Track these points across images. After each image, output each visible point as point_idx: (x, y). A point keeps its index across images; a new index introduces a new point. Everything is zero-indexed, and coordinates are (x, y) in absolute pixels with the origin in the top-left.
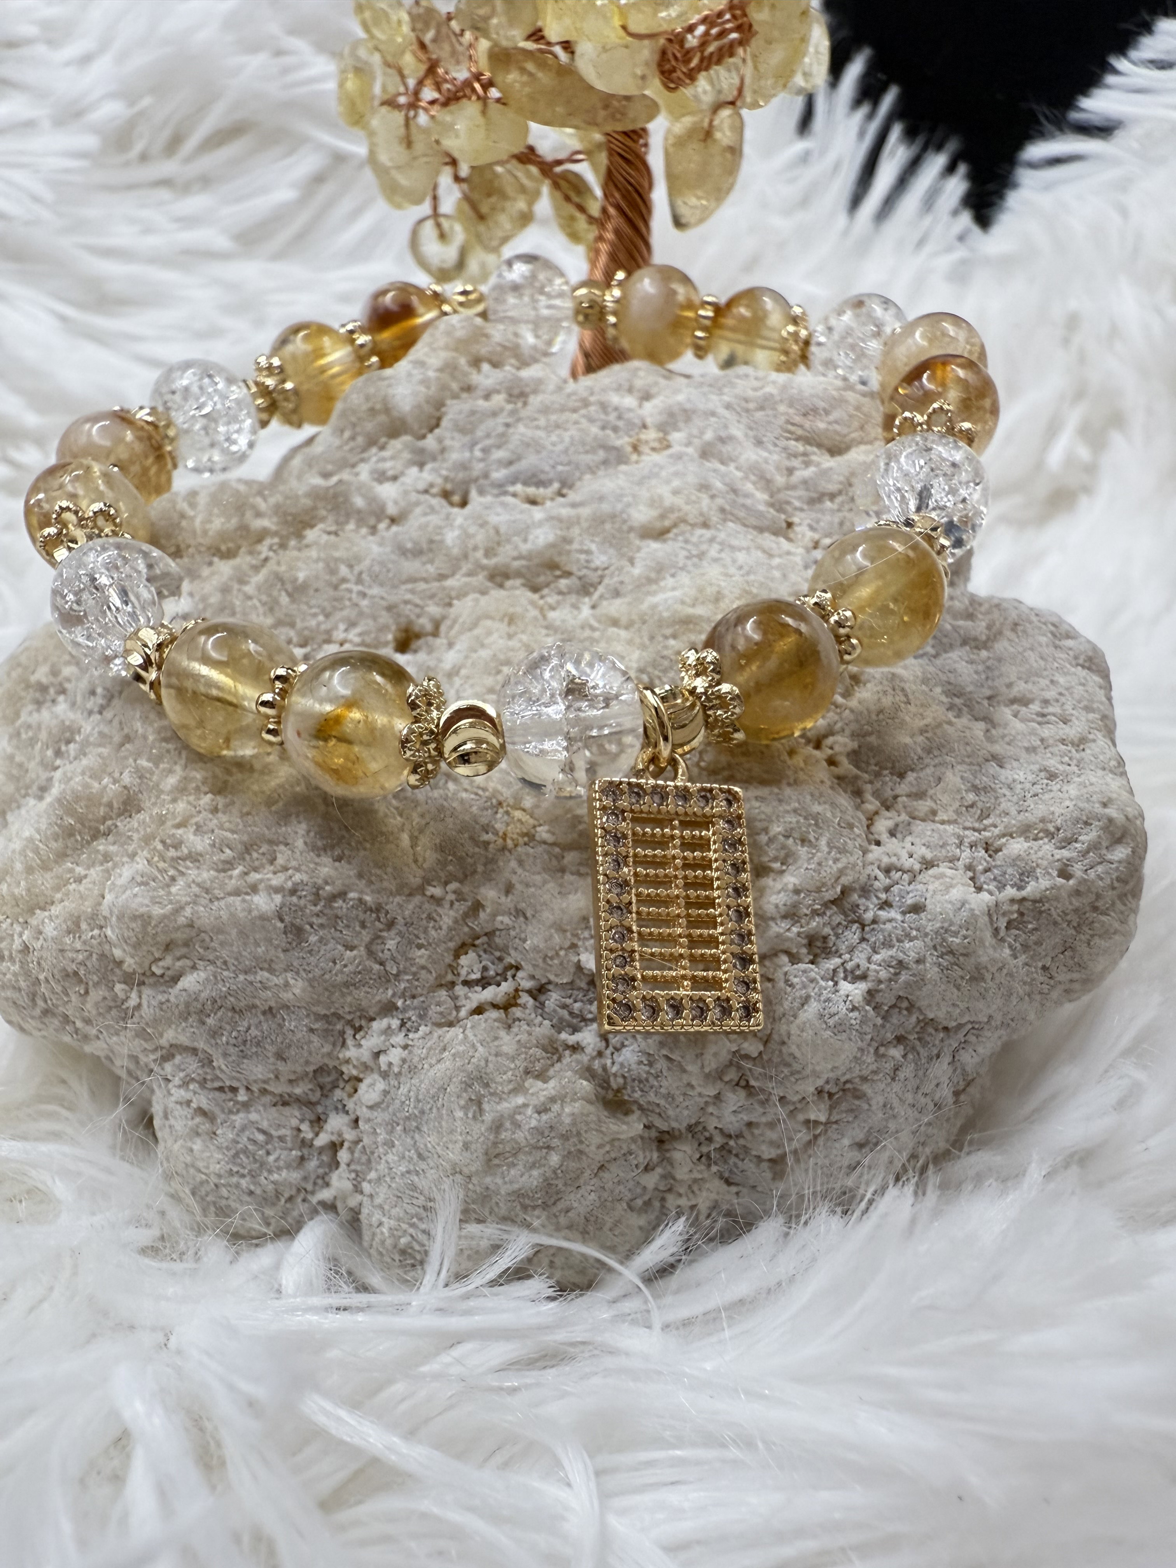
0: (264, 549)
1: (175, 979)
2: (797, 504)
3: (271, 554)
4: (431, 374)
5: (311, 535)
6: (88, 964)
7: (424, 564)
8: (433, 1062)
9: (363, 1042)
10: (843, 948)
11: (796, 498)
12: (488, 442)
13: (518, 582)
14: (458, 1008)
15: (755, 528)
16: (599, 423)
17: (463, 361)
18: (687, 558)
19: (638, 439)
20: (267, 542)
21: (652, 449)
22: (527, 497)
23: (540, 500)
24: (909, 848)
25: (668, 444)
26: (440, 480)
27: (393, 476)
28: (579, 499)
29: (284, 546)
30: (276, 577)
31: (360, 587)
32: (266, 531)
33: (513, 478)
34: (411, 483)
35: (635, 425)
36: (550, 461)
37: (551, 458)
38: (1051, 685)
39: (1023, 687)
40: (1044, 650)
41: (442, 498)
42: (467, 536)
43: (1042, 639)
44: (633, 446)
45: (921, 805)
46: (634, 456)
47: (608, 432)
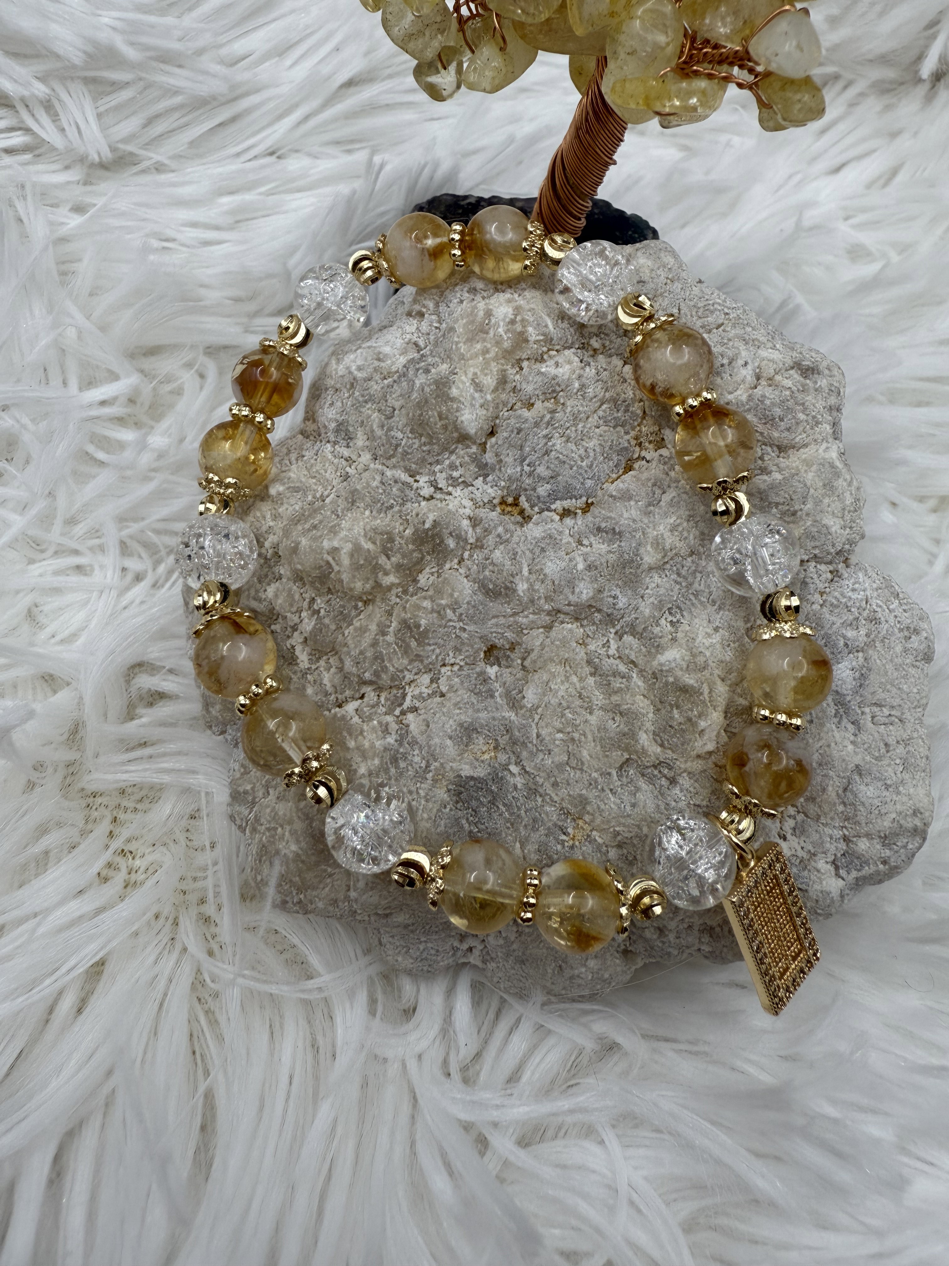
0: (392, 597)
5: (422, 578)
7: (503, 605)
13: (568, 618)
19: (640, 431)
20: (394, 591)
21: (650, 442)
22: (564, 509)
23: (573, 509)
24: (803, 844)
25: (663, 439)
26: (499, 492)
27: (463, 482)
28: (603, 525)
29: (405, 592)
30: (405, 625)
31: (461, 624)
32: (392, 585)
33: (554, 496)
34: (479, 495)
35: (637, 415)
36: (580, 477)
37: (581, 474)
38: (898, 692)
39: (881, 695)
40: (899, 661)
41: (501, 504)
42: (533, 590)
43: (899, 649)
44: (636, 438)
45: (812, 809)
46: (637, 449)
47: (619, 429)
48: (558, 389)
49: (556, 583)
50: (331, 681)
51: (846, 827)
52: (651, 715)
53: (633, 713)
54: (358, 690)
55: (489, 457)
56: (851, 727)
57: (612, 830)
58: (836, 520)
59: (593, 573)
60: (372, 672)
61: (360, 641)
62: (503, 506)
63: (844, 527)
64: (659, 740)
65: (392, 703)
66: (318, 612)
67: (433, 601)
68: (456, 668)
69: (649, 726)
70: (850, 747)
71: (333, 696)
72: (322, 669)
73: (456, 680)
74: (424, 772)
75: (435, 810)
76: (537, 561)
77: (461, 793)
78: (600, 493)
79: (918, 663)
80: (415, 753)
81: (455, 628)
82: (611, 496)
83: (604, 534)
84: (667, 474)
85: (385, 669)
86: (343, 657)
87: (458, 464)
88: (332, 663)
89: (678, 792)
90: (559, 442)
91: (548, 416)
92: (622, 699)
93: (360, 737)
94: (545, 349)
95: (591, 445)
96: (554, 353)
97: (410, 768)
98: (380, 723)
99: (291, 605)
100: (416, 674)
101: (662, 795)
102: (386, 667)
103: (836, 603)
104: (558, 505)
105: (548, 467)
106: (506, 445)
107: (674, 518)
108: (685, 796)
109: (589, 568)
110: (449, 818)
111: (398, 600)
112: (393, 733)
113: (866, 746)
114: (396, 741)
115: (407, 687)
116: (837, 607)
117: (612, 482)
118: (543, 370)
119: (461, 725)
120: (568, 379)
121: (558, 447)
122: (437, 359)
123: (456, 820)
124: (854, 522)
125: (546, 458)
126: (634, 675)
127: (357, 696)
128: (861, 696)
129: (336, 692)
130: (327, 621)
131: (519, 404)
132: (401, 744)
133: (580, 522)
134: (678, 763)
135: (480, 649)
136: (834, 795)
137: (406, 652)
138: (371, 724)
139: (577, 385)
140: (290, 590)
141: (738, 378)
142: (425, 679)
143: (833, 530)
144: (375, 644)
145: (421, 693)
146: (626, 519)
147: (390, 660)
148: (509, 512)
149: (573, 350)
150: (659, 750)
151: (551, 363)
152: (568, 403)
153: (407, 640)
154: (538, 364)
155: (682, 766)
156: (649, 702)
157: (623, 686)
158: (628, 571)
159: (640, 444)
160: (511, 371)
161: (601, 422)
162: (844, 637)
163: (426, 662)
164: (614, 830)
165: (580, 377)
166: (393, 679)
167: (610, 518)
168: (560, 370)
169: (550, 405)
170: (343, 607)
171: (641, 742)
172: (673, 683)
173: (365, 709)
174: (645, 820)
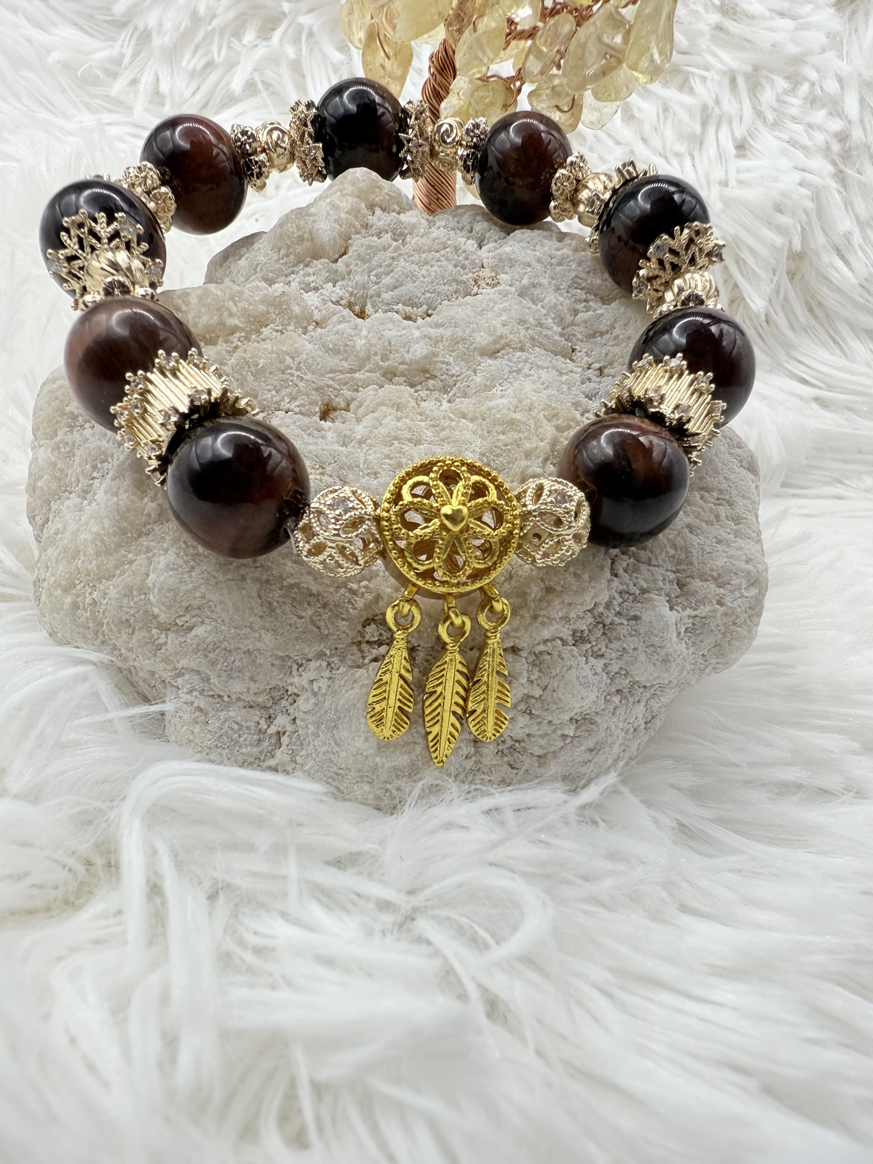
0: (235, 338)
1: (190, 629)
2: (579, 336)
3: (240, 343)
4: (343, 215)
5: (266, 332)
6: (137, 616)
7: (341, 360)
8: (348, 688)
9: (303, 673)
10: (592, 639)
11: (579, 331)
12: (380, 270)
13: (402, 380)
14: (364, 658)
15: (552, 352)
16: (453, 262)
17: (363, 206)
18: (510, 372)
19: (478, 276)
20: (237, 334)
21: (487, 284)
22: (406, 314)
23: (414, 317)
25: (499, 282)
26: (347, 295)
27: (315, 287)
28: (440, 321)
29: (248, 339)
31: (299, 372)
34: (328, 295)
35: (476, 264)
37: (422, 287)
42: (371, 345)
44: (475, 281)
46: (476, 288)
47: (459, 269)
52: (478, 443)
55: (340, 266)
68: (290, 414)
73: (289, 420)
78: (439, 306)
87: (311, 272)
91: (395, 244)
95: (433, 269)
104: (400, 307)
105: (392, 277)
106: (355, 256)
125: (391, 274)
135: (317, 402)
146: (461, 315)
159: (478, 286)
167: (447, 316)
172: (500, 419)
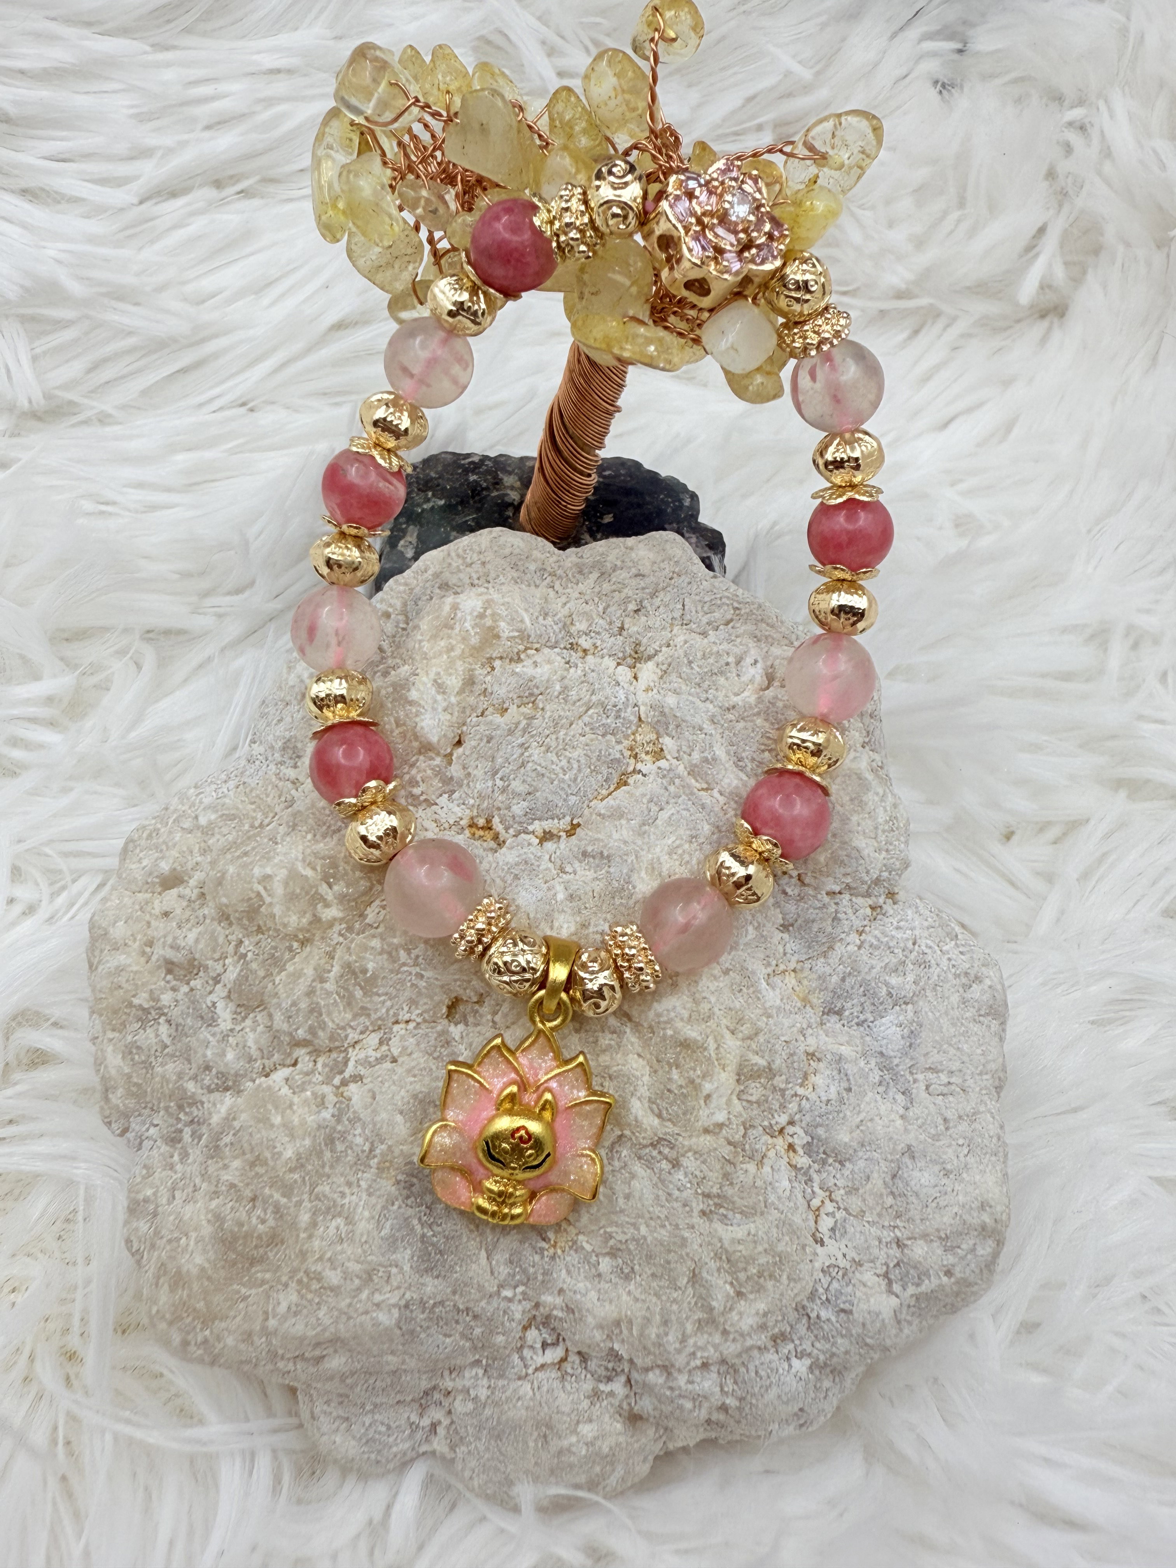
0: (334, 935)
4: (454, 698)
9: (457, 1379)
14: (526, 1367)
19: (634, 740)
20: (337, 928)
21: (647, 753)
22: (544, 832)
23: (555, 832)
24: (844, 1250)
25: (662, 750)
26: (468, 811)
27: (426, 800)
28: (589, 849)
29: (350, 929)
30: (350, 970)
31: (418, 969)
32: (335, 919)
33: (532, 815)
34: (443, 815)
35: (631, 722)
36: (562, 793)
37: (563, 789)
38: (958, 1054)
39: (935, 1058)
40: (956, 1013)
41: (470, 826)
43: (955, 999)
44: (631, 749)
45: (855, 1203)
46: (632, 761)
47: (609, 737)
48: (536, 691)
49: (532, 916)
50: (256, 1042)
51: (897, 1227)
52: (646, 1079)
53: (623, 1076)
54: (290, 1054)
55: (455, 770)
56: (900, 1097)
57: (602, 1231)
58: (868, 841)
59: (574, 904)
60: (306, 1028)
61: (292, 989)
62: (474, 829)
63: (879, 850)
64: (656, 1111)
65: (332, 1070)
66: (245, 955)
67: (383, 939)
68: (411, 1025)
69: (643, 1091)
70: (899, 1122)
71: (259, 1062)
72: (248, 1030)
73: (411, 1040)
74: (367, 1157)
75: (379, 1207)
76: (508, 890)
77: (412, 1185)
78: (587, 812)
79: (981, 1019)
80: (357, 1132)
81: (410, 974)
82: (600, 815)
83: (591, 860)
84: (666, 789)
85: (323, 1026)
86: (272, 1010)
87: (419, 779)
88: (260, 1021)
89: (682, 1177)
90: (537, 751)
91: (524, 723)
92: (612, 1059)
93: (288, 1111)
94: (521, 647)
95: (575, 754)
96: (533, 652)
97: (349, 1152)
98: (314, 1094)
99: (214, 951)
100: (362, 1033)
101: (662, 1181)
102: (324, 1023)
103: (875, 943)
104: (537, 826)
105: (524, 781)
106: (475, 756)
107: (673, 838)
108: (690, 1182)
109: (571, 897)
110: (396, 1218)
111: (341, 939)
112: (331, 1106)
113: (920, 1122)
114: (333, 1116)
115: (350, 1050)
116: (877, 948)
117: (602, 800)
118: (518, 670)
119: (415, 1097)
120: (548, 681)
121: (535, 757)
122: (398, 661)
123: (406, 1219)
124: (891, 844)
125: (522, 770)
126: (628, 1030)
127: (289, 1061)
128: (912, 1059)
129: (263, 1058)
130: (254, 966)
131: (491, 709)
132: (339, 1121)
133: (564, 846)
134: (680, 1139)
135: (441, 1002)
136: (880, 1183)
137: (349, 1004)
138: (303, 1095)
139: (558, 687)
140: (213, 932)
141: (745, 678)
142: (373, 1039)
143: (865, 853)
144: (311, 993)
145: (367, 1057)
146: (615, 841)
147: (329, 1014)
148: (481, 837)
149: (556, 650)
150: (656, 1121)
151: (528, 662)
152: (548, 708)
153: (351, 988)
154: (513, 665)
155: (686, 1143)
156: (645, 1063)
157: (613, 1043)
158: (617, 901)
159: (635, 757)
160: (480, 672)
161: (587, 729)
162: (887, 984)
163: (374, 1016)
164: (605, 1232)
165: (563, 678)
166: (332, 1038)
167: (598, 840)
168: (539, 670)
169: (527, 710)
170: (275, 948)
171: (634, 1111)
172: (672, 1036)
173: (297, 1077)
174: (643, 1217)
